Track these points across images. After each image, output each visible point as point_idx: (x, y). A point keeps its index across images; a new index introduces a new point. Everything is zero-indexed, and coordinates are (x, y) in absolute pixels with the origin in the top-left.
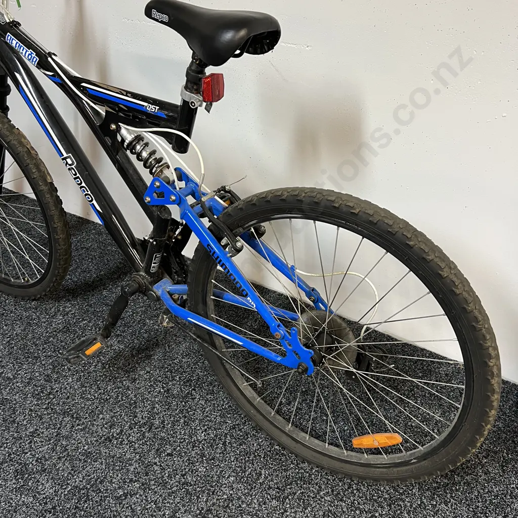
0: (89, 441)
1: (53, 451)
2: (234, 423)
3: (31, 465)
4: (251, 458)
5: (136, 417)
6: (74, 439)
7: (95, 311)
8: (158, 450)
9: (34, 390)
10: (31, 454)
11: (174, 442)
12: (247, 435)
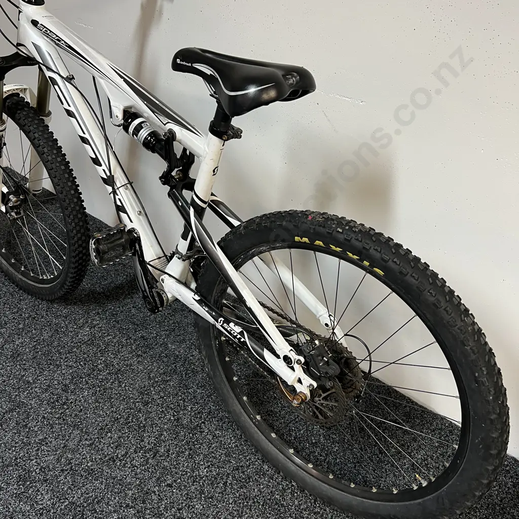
0: (94, 458)
1: (57, 463)
2: (238, 464)
3: (34, 473)
4: (249, 504)
5: (143, 441)
6: (80, 454)
7: (121, 327)
8: (158, 479)
9: (50, 398)
10: (36, 462)
11: (176, 473)
12: (249, 479)
